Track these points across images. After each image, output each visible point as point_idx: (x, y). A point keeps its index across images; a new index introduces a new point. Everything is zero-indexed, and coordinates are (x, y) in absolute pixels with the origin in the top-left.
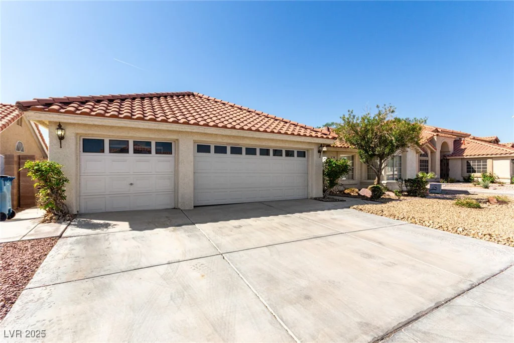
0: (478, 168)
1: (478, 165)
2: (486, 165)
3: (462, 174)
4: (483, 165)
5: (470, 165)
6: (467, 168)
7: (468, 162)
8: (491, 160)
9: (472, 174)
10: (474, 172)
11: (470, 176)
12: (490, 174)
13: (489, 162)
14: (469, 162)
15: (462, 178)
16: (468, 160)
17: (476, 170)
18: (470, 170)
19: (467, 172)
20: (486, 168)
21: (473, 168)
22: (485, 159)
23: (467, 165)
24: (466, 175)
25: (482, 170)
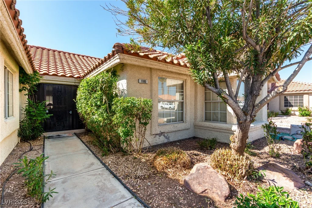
0: (295, 103)
1: (294, 100)
2: (303, 100)
3: (280, 109)
4: (300, 100)
5: (287, 100)
6: (285, 103)
7: (285, 97)
8: (308, 95)
9: (290, 108)
10: (292, 106)
11: (288, 110)
12: (307, 108)
13: (305, 97)
14: (287, 97)
15: (280, 112)
16: (285, 95)
17: (293, 104)
18: (288, 104)
19: (285, 106)
20: (303, 103)
21: (290, 103)
22: (301, 95)
23: (285, 100)
24: (284, 109)
25: (298, 104)
